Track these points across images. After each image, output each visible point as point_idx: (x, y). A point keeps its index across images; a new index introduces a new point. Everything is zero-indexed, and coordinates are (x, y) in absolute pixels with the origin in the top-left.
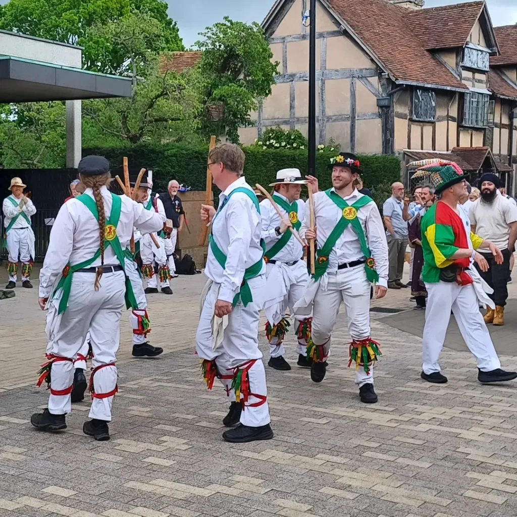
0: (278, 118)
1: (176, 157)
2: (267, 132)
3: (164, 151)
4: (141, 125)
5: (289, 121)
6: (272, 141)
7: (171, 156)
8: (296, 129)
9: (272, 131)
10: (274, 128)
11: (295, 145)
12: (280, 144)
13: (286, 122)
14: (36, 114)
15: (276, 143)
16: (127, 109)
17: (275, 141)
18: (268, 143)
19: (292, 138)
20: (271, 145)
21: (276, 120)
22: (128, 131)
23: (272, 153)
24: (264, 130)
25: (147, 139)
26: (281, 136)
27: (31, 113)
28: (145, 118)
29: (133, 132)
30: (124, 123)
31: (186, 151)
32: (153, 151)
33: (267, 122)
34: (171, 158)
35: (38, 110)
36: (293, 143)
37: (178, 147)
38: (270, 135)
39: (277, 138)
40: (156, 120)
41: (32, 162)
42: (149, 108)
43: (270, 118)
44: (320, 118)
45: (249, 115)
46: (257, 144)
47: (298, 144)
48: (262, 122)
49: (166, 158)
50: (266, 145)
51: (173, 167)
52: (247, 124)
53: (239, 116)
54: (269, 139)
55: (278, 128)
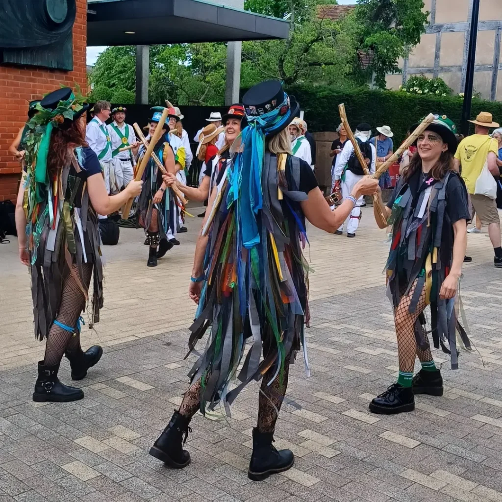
0: (423, 67)
1: (327, 99)
2: (412, 79)
3: (317, 92)
4: (297, 68)
5: (433, 69)
6: (415, 88)
7: (323, 98)
8: (439, 77)
9: (416, 78)
10: (418, 76)
11: (437, 92)
12: (423, 91)
13: (430, 71)
14: (203, 58)
15: (419, 90)
16: (284, 53)
17: (418, 89)
18: (411, 90)
19: (435, 85)
20: (414, 91)
21: (420, 69)
22: (284, 74)
23: (419, 98)
24: (408, 77)
25: (300, 81)
26: (425, 84)
27: (198, 56)
28: (301, 61)
29: (288, 75)
30: (281, 67)
31: (337, 93)
32: (306, 92)
33: (412, 71)
34: (322, 100)
35: (205, 54)
36: (435, 90)
37: (330, 90)
38: (414, 82)
39: (421, 86)
40: (310, 65)
41: (197, 101)
42: (304, 52)
43: (415, 66)
44: (463, 68)
45: (397, 63)
46: (401, 91)
47: (440, 91)
48: (407, 70)
49: (318, 99)
50: (409, 92)
51: (323, 108)
52: (394, 71)
53: (387, 63)
54: (413, 85)
55: (422, 76)
